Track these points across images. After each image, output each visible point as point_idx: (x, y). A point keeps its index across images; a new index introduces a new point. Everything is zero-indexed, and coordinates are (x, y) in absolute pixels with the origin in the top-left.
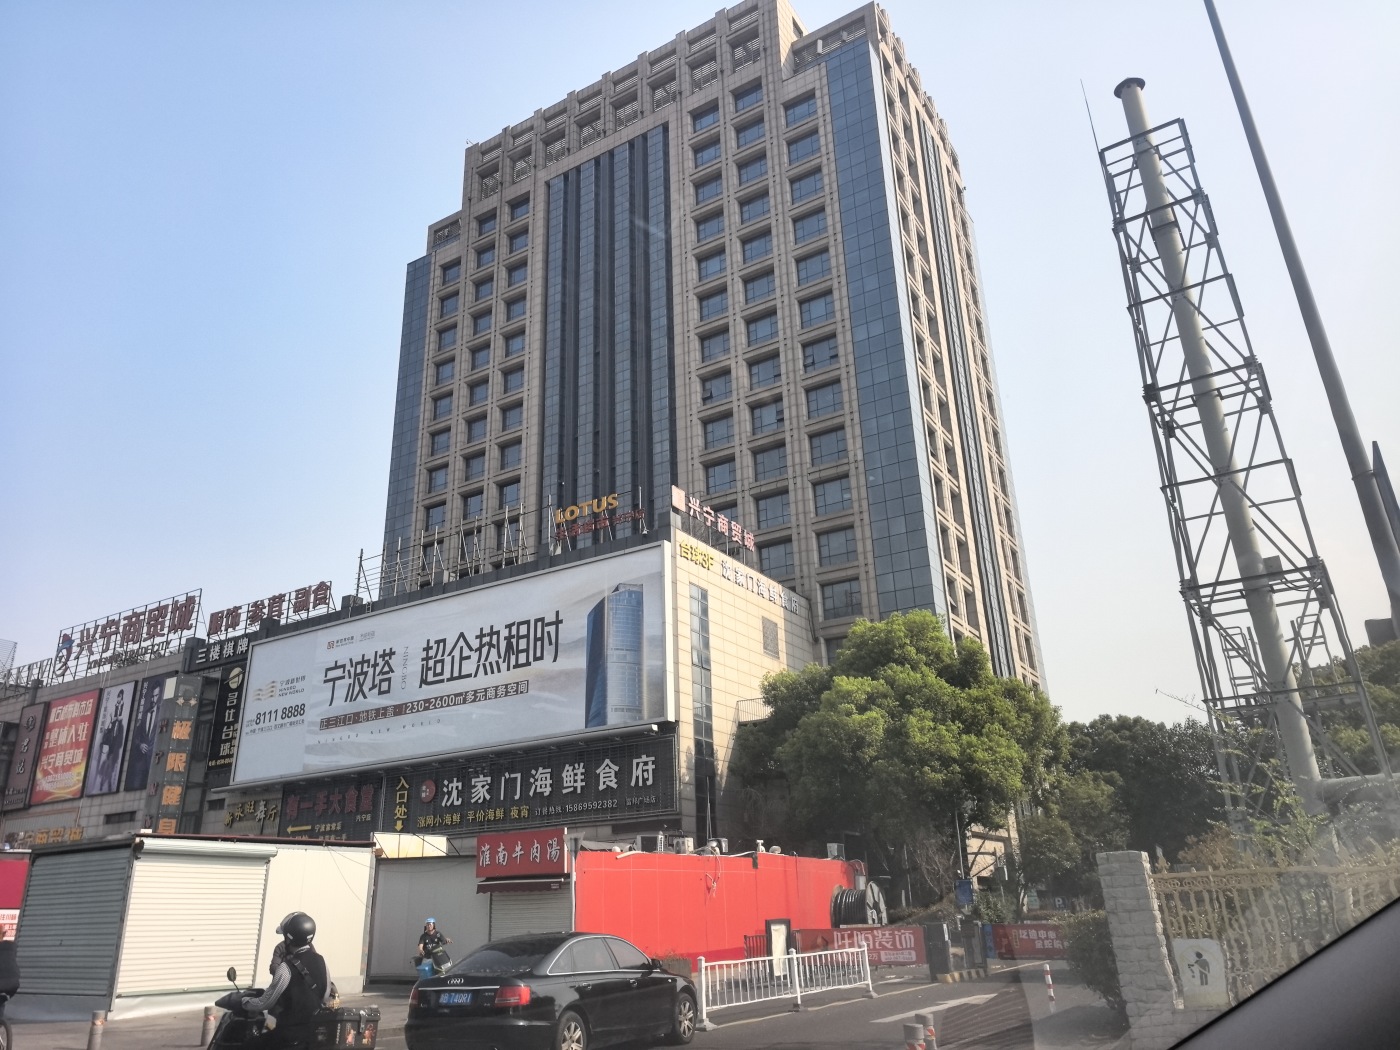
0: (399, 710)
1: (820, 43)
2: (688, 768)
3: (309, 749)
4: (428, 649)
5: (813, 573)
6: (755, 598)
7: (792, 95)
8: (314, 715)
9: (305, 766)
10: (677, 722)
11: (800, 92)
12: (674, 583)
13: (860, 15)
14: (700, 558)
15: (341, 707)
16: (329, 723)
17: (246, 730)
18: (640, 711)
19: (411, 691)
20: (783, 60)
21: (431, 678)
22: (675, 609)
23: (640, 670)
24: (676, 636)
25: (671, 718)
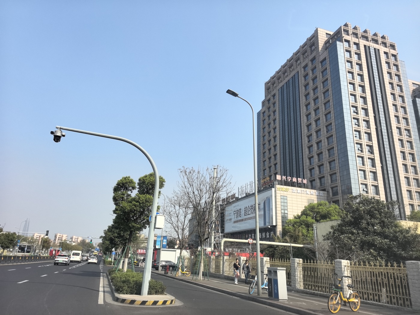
0: (242, 220)
1: (331, 40)
2: (280, 234)
3: (233, 227)
4: (245, 209)
5: (329, 185)
6: (305, 195)
7: (322, 60)
8: (233, 220)
9: (232, 230)
10: (276, 225)
11: (323, 58)
12: (276, 197)
13: (338, 31)
14: (284, 190)
15: (236, 219)
16: (235, 222)
17: (226, 223)
18: (270, 223)
19: (243, 217)
20: (320, 49)
21: (246, 215)
22: (276, 202)
23: (270, 215)
24: (276, 208)
25: (274, 224)
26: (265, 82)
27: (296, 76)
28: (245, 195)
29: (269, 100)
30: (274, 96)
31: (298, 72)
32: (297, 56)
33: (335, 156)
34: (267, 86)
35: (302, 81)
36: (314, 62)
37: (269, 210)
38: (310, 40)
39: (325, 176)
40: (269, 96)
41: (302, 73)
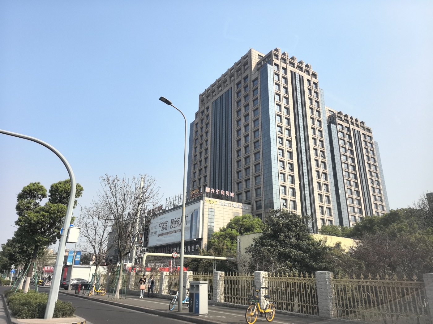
0: (168, 233)
1: (262, 62)
2: (205, 247)
3: (157, 240)
4: (171, 221)
5: (254, 199)
6: (231, 208)
7: (253, 79)
8: (158, 234)
9: (156, 244)
10: (202, 238)
11: (255, 78)
12: (203, 209)
13: (269, 54)
14: (212, 202)
15: (161, 232)
16: (160, 235)
17: (150, 236)
18: (196, 236)
19: (169, 230)
20: (253, 69)
21: (172, 227)
22: (203, 215)
23: (197, 227)
24: (203, 220)
25: (200, 237)
26: (200, 94)
27: (230, 92)
28: (172, 207)
29: (202, 112)
30: (208, 108)
31: (232, 88)
32: (231, 72)
33: (261, 172)
34: (202, 98)
35: (235, 97)
36: (246, 80)
37: (196, 223)
38: (244, 59)
39: (251, 190)
40: (203, 108)
41: (235, 89)
